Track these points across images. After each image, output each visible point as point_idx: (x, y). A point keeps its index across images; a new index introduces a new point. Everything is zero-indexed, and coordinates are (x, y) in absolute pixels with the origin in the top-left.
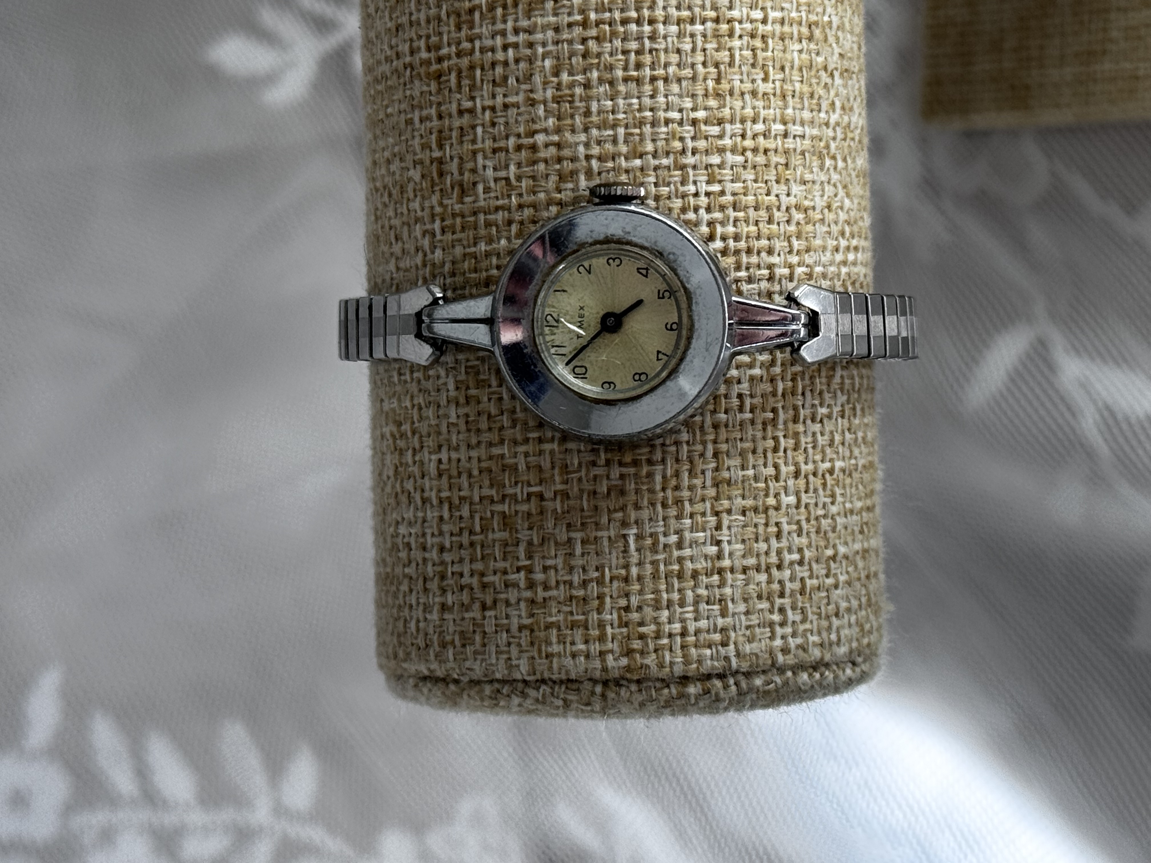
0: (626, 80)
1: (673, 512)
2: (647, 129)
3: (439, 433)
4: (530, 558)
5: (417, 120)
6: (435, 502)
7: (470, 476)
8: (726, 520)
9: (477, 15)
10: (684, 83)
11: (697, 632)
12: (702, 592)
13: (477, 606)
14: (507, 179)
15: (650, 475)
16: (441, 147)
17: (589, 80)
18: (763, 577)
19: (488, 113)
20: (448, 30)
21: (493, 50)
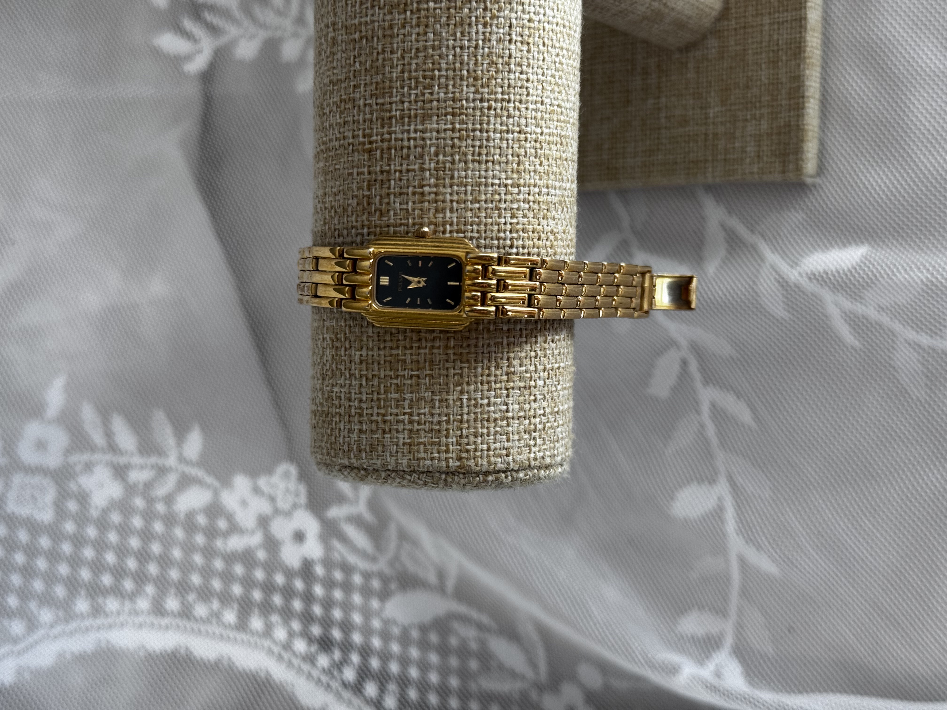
0: (473, 161)
1: (486, 387)
2: (483, 188)
3: (362, 341)
4: (411, 408)
5: (355, 174)
6: (357, 376)
7: (379, 364)
8: (511, 392)
9: (394, 121)
10: (502, 165)
11: (495, 449)
12: (498, 429)
13: (380, 431)
14: (407, 210)
15: (475, 368)
16: (369, 189)
17: (454, 160)
18: (527, 422)
19: (397, 174)
20: (376, 128)
21: (402, 140)
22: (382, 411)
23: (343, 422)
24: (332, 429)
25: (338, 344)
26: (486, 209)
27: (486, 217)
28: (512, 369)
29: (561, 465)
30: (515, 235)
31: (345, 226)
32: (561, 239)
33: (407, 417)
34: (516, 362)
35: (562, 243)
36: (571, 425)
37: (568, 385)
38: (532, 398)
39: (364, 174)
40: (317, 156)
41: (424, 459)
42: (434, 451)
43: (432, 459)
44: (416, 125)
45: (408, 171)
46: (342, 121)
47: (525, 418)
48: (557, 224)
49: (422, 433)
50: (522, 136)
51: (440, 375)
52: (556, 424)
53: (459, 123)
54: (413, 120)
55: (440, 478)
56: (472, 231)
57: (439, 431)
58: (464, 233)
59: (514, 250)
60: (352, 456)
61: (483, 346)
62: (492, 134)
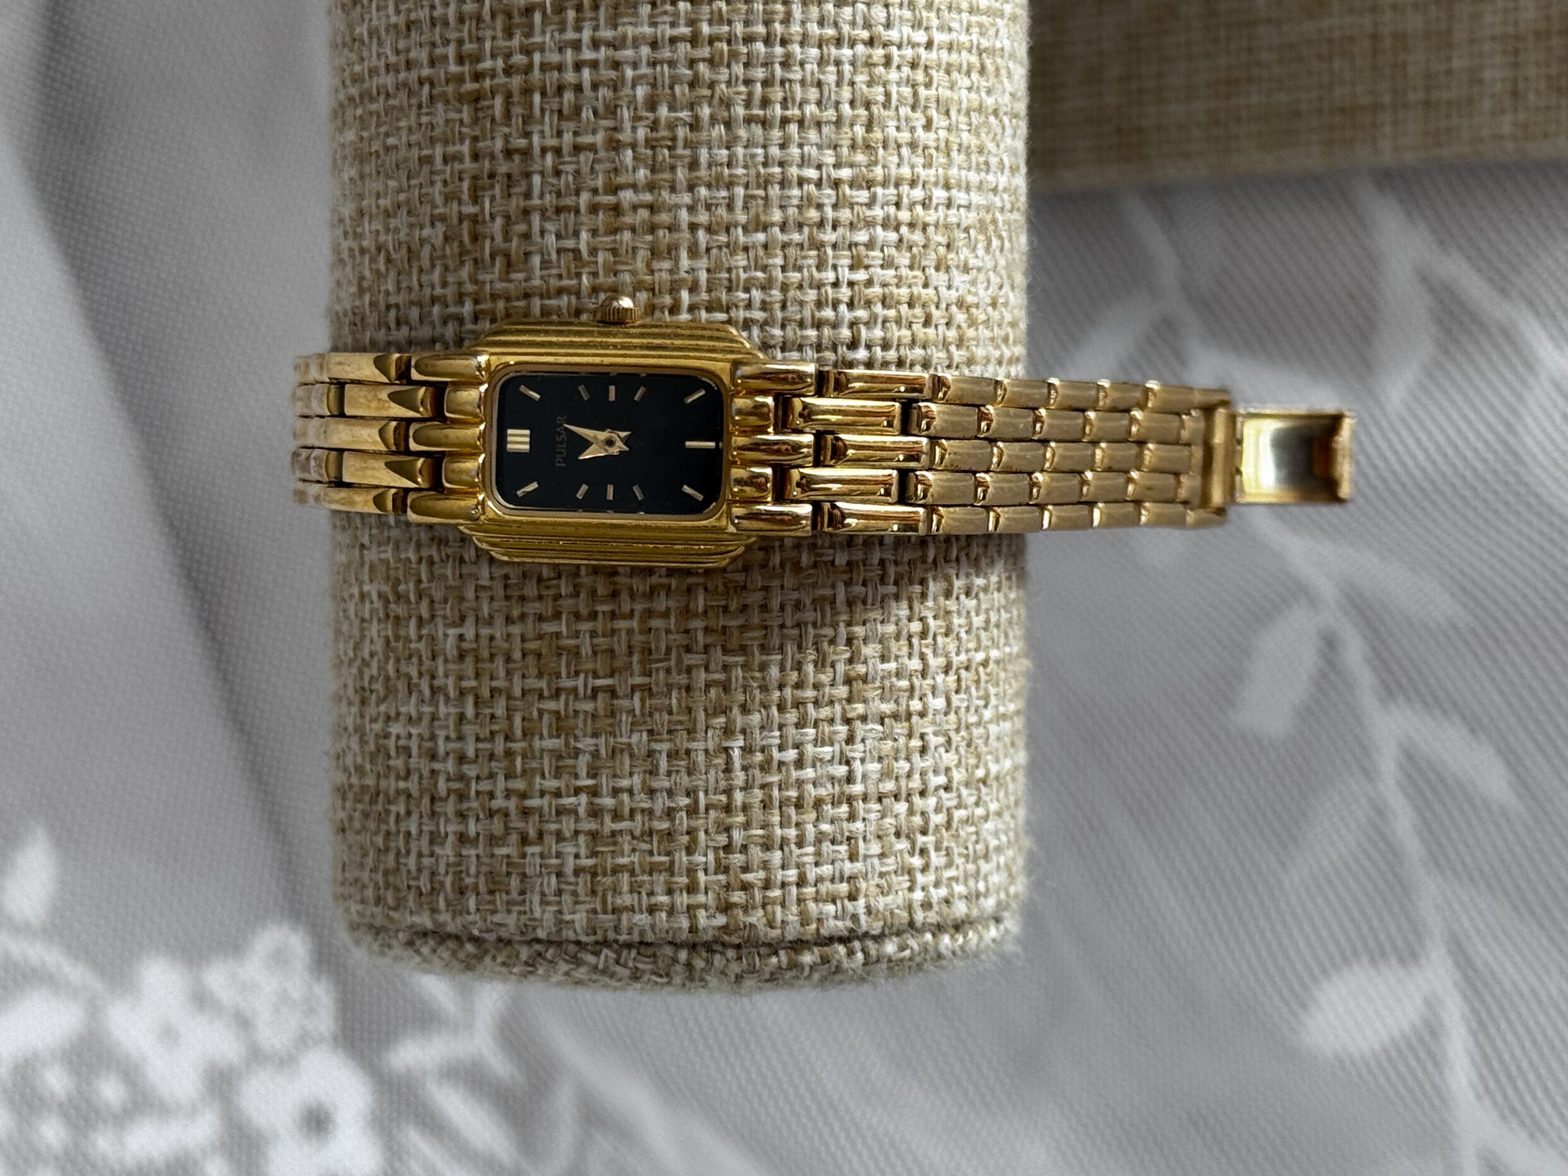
22: (519, 785)
23: (415, 817)
24: (388, 833)
25: (400, 610)
26: (785, 246)
27: (784, 269)
28: (861, 669)
29: (998, 920)
30: (861, 313)
31: (413, 297)
32: (987, 322)
33: (584, 798)
34: (870, 650)
35: (988, 334)
36: (1021, 813)
37: (1012, 707)
38: (916, 743)
39: (461, 161)
40: (339, 112)
41: (632, 909)
42: (659, 889)
43: (652, 910)
44: (596, 28)
45: (577, 149)
46: (401, 20)
47: (896, 797)
48: (973, 283)
49: (626, 844)
50: (878, 53)
51: (670, 687)
52: (980, 811)
53: (710, 22)
54: (589, 14)
55: (675, 960)
56: (749, 306)
57: (670, 834)
58: (727, 312)
59: (862, 354)
60: (442, 905)
61: (782, 608)
62: (796, 49)
